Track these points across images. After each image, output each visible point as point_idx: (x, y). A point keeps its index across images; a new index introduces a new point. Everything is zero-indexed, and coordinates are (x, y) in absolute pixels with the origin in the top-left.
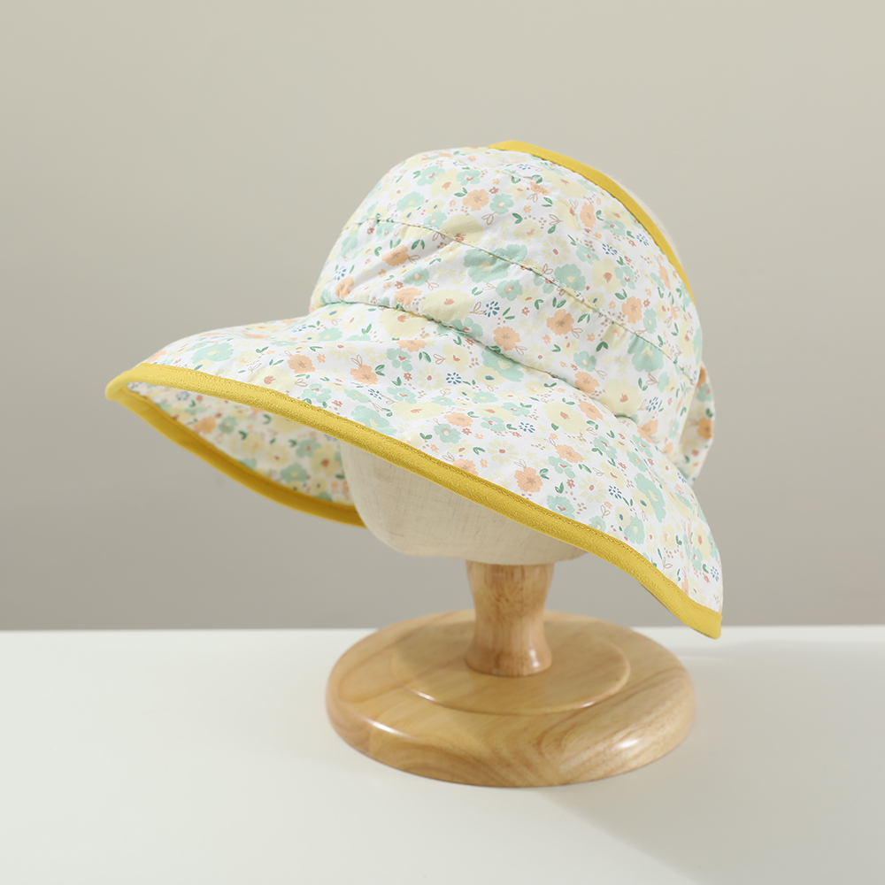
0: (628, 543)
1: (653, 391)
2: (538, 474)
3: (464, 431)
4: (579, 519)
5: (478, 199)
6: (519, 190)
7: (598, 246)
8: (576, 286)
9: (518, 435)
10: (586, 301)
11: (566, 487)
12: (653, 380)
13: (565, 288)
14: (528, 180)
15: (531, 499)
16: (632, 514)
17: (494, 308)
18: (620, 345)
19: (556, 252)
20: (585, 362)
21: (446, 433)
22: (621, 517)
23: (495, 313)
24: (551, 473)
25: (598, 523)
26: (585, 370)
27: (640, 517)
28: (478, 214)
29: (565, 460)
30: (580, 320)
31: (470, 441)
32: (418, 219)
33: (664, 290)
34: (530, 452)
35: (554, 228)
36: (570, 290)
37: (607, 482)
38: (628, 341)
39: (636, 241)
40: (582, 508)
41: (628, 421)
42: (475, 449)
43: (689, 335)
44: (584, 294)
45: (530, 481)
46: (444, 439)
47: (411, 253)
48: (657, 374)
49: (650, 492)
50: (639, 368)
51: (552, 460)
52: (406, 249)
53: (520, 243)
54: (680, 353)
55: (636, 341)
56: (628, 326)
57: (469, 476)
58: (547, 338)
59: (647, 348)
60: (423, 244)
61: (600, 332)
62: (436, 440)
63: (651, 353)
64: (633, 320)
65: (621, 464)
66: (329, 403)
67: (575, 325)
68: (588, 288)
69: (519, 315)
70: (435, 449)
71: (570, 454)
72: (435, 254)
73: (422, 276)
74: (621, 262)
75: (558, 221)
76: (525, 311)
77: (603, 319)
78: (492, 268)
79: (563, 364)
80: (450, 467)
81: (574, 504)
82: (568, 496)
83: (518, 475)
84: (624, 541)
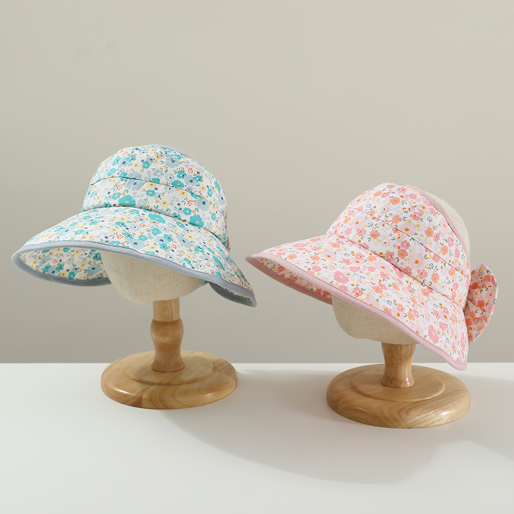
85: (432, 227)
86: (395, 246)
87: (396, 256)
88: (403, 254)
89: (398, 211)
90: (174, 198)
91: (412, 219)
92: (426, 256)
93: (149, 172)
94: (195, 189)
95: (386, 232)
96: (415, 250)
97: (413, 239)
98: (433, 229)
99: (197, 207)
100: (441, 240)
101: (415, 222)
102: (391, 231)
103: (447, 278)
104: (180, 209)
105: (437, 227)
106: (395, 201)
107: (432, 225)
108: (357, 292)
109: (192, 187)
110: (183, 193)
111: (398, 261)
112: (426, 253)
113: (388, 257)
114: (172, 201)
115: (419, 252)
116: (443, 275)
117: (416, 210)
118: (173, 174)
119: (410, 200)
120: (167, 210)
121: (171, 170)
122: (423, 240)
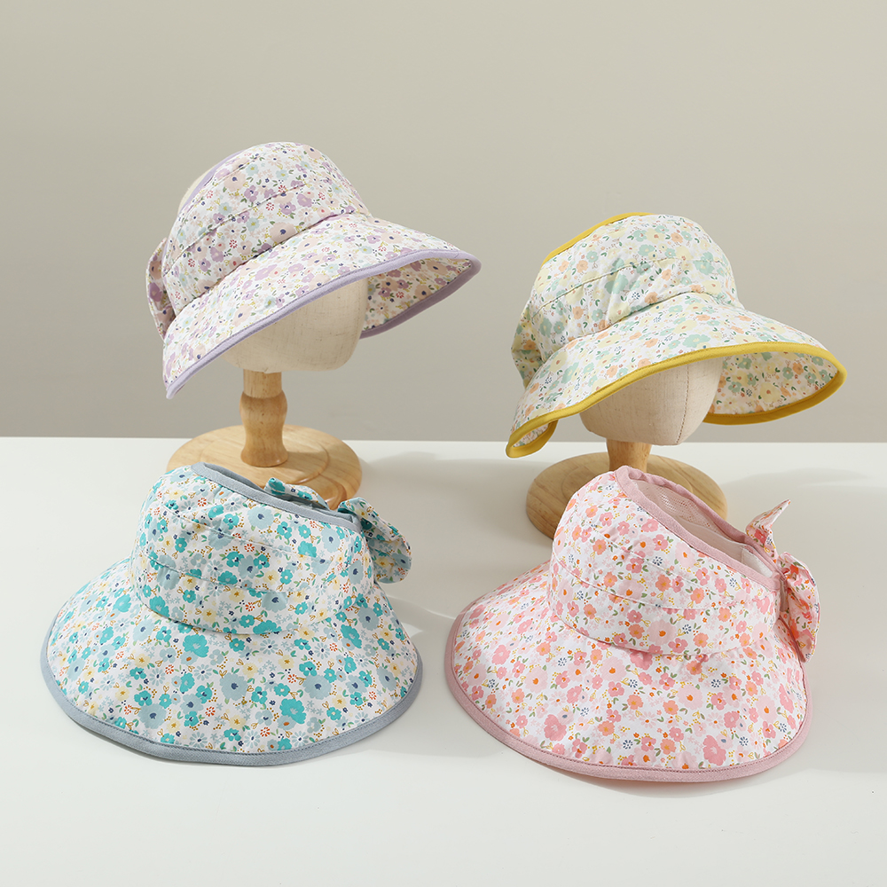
85: (665, 573)
86: (621, 623)
87: (628, 637)
88: (637, 632)
89: (608, 566)
90: (222, 603)
91: (630, 572)
92: (671, 620)
93: (184, 559)
94: (257, 582)
95: (601, 603)
96: (653, 619)
97: (644, 605)
98: (666, 576)
99: (264, 609)
100: (686, 585)
101: (637, 577)
102: (608, 602)
103: (721, 628)
104: (235, 620)
105: (672, 568)
106: (599, 547)
107: (663, 569)
108: (578, 747)
109: (251, 580)
110: (237, 594)
111: (634, 644)
112: (670, 616)
113: (619, 642)
114: (221, 609)
115: (658, 619)
116: (712, 628)
117: (633, 555)
118: (220, 560)
119: (620, 538)
120: (214, 626)
121: (217, 554)
122: (657, 600)
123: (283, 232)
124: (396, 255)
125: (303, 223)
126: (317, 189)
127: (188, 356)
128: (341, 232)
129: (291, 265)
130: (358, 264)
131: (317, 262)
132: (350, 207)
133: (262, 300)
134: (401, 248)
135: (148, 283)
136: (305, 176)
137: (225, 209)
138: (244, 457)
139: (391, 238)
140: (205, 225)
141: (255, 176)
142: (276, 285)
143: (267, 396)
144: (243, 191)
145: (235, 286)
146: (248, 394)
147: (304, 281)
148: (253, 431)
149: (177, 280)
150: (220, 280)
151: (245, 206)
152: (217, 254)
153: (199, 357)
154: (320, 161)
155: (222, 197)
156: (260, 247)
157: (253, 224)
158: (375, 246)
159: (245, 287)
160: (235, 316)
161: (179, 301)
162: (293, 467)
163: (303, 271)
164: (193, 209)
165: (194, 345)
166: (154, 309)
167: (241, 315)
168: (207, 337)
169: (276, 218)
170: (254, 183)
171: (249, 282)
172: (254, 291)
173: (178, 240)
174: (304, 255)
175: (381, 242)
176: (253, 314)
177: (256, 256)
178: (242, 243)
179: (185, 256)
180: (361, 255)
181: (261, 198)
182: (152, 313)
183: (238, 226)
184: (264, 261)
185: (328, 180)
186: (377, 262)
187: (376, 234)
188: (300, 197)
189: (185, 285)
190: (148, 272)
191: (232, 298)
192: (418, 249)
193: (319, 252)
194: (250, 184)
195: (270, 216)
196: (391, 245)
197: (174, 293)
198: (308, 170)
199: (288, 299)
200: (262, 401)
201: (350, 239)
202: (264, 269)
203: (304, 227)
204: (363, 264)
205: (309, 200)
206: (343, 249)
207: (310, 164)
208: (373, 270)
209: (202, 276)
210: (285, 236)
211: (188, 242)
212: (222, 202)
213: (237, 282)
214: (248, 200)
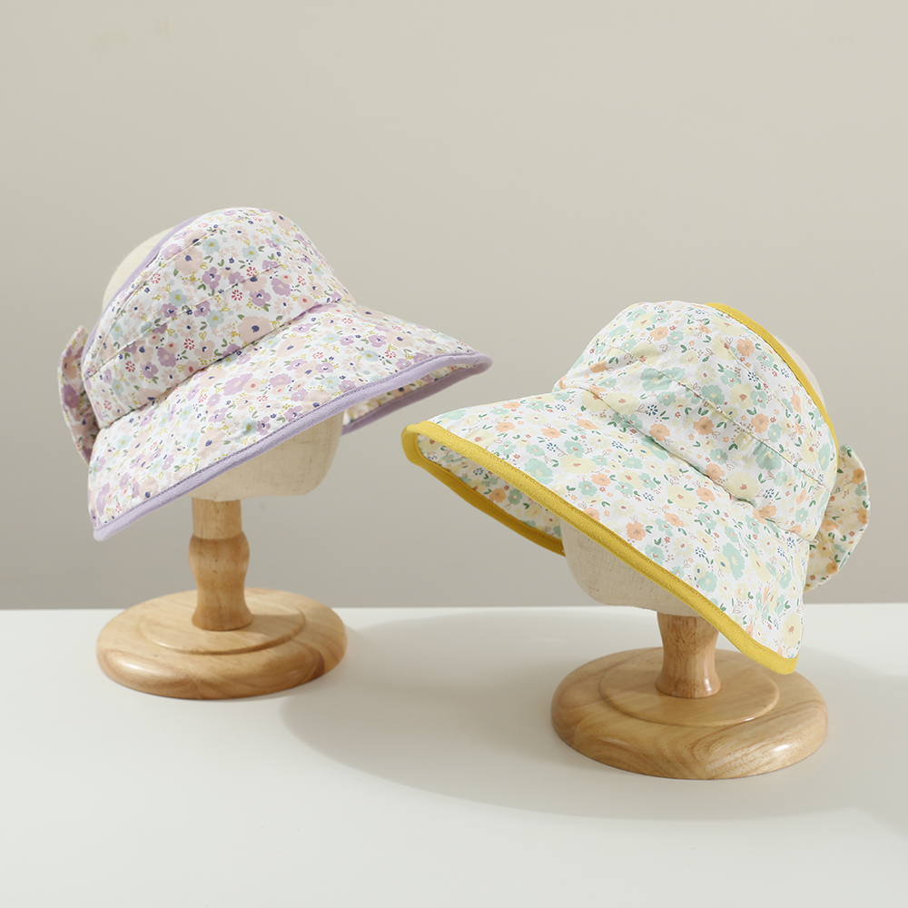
0: (699, 590)
1: (769, 484)
2: (644, 528)
3: (601, 489)
4: (665, 566)
5: (661, 333)
6: (690, 329)
7: (745, 372)
8: (717, 401)
9: (639, 500)
10: (724, 413)
11: (663, 542)
12: (771, 476)
13: (709, 401)
14: (698, 323)
15: (633, 545)
16: (710, 570)
17: (653, 410)
18: (748, 447)
19: (705, 375)
20: (719, 457)
21: (587, 488)
22: (699, 570)
23: (654, 414)
24: (655, 530)
25: (678, 571)
26: (716, 463)
27: (716, 573)
28: (658, 344)
29: (669, 523)
30: (718, 426)
31: (603, 497)
32: (619, 343)
33: (792, 412)
34: (643, 512)
35: (708, 358)
36: (712, 404)
37: (698, 544)
38: (754, 445)
39: (779, 373)
40: (670, 558)
41: (746, 504)
42: (603, 503)
43: (814, 448)
44: (721, 408)
45: (636, 532)
46: (584, 492)
47: (608, 365)
48: (775, 473)
49: (733, 558)
50: (762, 466)
51: (658, 522)
52: (605, 363)
53: (682, 367)
54: (801, 459)
55: (760, 446)
56: (755, 435)
57: (592, 520)
58: (691, 436)
59: (769, 452)
60: (617, 360)
61: (732, 435)
62: (578, 492)
63: (771, 457)
64: (759, 431)
65: (716, 534)
66: (511, 457)
67: (715, 429)
68: (726, 404)
69: (673, 417)
70: (575, 498)
71: (675, 520)
72: (624, 368)
73: (612, 382)
74: (758, 388)
75: (712, 354)
76: (677, 415)
77: (736, 427)
78: (659, 382)
79: (699, 457)
80: (581, 512)
81: (666, 554)
82: (662, 548)
83: (629, 526)
84: (695, 588)
123: (256, 329)
124: (408, 364)
125: (280, 318)
126: (295, 271)
127: (130, 492)
128: (332, 329)
129: (272, 376)
130: (364, 377)
131: (308, 372)
132: (336, 293)
133: (237, 424)
134: (413, 353)
135: (61, 386)
136: (279, 254)
137: (178, 297)
138: (195, 621)
139: (399, 339)
140: (150, 319)
141: (215, 255)
142: (256, 404)
143: (221, 537)
144: (200, 274)
145: (195, 401)
146: (199, 535)
147: (294, 398)
148: (207, 584)
149: (108, 386)
150: (169, 390)
151: (204, 294)
152: (167, 357)
153: (147, 495)
154: (292, 233)
155: (172, 283)
156: (225, 349)
157: (215, 318)
158: (381, 351)
159: (211, 404)
160: (200, 445)
161: (109, 413)
162: (258, 631)
163: (292, 384)
164: (134, 297)
165: (140, 476)
166: (69, 420)
167: (209, 443)
168: (160, 469)
169: (247, 312)
170: (214, 264)
171: (217, 397)
172: (224, 410)
173: (111, 336)
174: (288, 363)
175: (388, 345)
176: (227, 442)
177: (220, 360)
178: (200, 344)
179: (121, 357)
180: (366, 363)
181: (224, 284)
182: (68, 424)
183: (197, 321)
184: (232, 370)
185: (306, 259)
186: (387, 374)
187: (380, 333)
188: (275, 283)
189: (119, 394)
190: (60, 370)
191: (192, 418)
192: (434, 355)
193: (309, 358)
194: (210, 265)
195: (238, 307)
196: (402, 349)
197: (102, 403)
198: (281, 247)
199: (274, 424)
200: (215, 544)
201: (347, 341)
202: (235, 380)
203: (282, 322)
204: (370, 376)
205: (286, 286)
206: (342, 354)
207: (281, 236)
208: (385, 385)
209: (145, 384)
210: (258, 334)
211: (127, 340)
212: (172, 289)
213: (198, 395)
214: (207, 286)
